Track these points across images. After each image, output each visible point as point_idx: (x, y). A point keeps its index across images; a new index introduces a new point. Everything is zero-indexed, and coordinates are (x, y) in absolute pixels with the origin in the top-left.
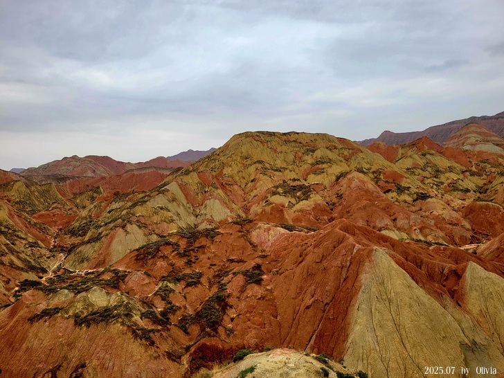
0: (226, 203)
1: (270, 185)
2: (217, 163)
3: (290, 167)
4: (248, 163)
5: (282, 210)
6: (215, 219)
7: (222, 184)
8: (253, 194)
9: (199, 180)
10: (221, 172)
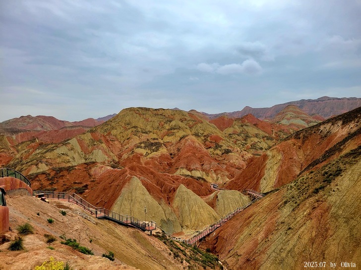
0: (106, 152)
2: (109, 126)
3: (155, 131)
4: (128, 127)
7: (107, 140)
9: (91, 138)
10: (110, 133)
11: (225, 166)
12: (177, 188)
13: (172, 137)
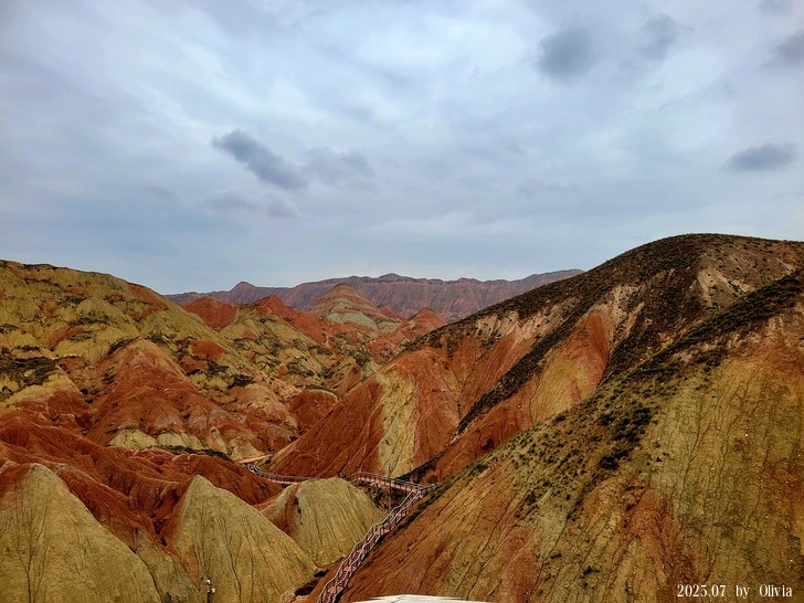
3: (27, 325)
11: (245, 418)
12: (185, 489)
13: (86, 343)
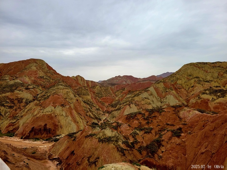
0: (176, 97)
1: (202, 89)
2: (175, 78)
3: (215, 80)
4: (190, 78)
5: (207, 102)
6: (170, 104)
7: (176, 88)
8: (192, 93)
9: (164, 86)
10: (176, 83)
